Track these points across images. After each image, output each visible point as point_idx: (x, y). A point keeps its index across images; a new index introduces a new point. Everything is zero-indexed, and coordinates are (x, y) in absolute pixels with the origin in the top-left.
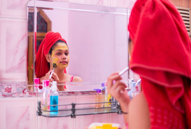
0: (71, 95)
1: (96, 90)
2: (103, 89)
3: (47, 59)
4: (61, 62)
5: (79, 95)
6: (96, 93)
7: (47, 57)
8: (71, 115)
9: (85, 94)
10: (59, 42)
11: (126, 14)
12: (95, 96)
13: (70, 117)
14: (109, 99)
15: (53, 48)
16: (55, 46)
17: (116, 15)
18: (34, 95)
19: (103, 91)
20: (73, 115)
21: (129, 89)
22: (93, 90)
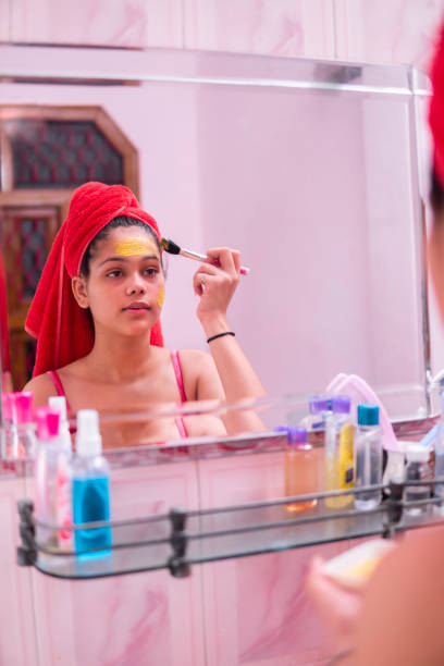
0: (176, 458)
1: (285, 433)
2: (315, 426)
3: (76, 294)
4: (124, 309)
5: (209, 455)
6: (287, 447)
7: (78, 285)
8: (171, 560)
9: (239, 452)
10: (115, 226)
11: (407, 92)
12: (280, 457)
13: (166, 573)
14: (347, 469)
15: (92, 251)
16: (99, 243)
17: (367, 95)
18: (9, 470)
19: (317, 434)
20: (176, 563)
21: (432, 416)
22: (272, 434)
